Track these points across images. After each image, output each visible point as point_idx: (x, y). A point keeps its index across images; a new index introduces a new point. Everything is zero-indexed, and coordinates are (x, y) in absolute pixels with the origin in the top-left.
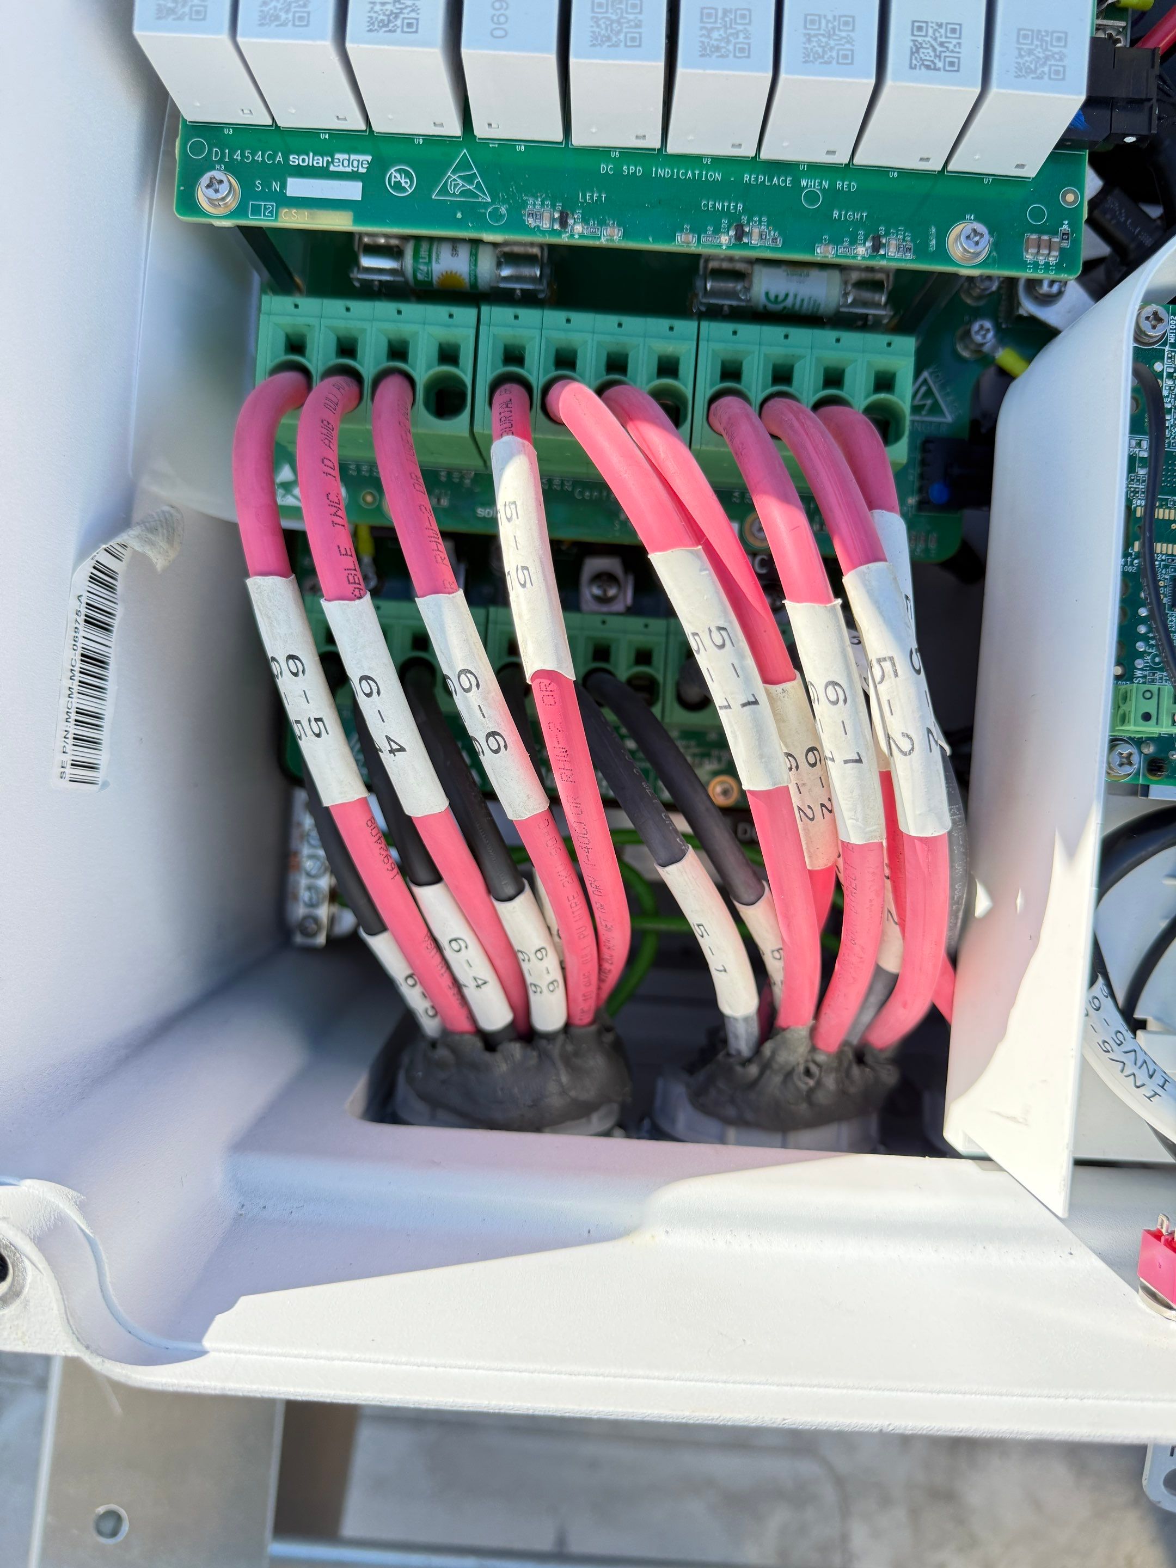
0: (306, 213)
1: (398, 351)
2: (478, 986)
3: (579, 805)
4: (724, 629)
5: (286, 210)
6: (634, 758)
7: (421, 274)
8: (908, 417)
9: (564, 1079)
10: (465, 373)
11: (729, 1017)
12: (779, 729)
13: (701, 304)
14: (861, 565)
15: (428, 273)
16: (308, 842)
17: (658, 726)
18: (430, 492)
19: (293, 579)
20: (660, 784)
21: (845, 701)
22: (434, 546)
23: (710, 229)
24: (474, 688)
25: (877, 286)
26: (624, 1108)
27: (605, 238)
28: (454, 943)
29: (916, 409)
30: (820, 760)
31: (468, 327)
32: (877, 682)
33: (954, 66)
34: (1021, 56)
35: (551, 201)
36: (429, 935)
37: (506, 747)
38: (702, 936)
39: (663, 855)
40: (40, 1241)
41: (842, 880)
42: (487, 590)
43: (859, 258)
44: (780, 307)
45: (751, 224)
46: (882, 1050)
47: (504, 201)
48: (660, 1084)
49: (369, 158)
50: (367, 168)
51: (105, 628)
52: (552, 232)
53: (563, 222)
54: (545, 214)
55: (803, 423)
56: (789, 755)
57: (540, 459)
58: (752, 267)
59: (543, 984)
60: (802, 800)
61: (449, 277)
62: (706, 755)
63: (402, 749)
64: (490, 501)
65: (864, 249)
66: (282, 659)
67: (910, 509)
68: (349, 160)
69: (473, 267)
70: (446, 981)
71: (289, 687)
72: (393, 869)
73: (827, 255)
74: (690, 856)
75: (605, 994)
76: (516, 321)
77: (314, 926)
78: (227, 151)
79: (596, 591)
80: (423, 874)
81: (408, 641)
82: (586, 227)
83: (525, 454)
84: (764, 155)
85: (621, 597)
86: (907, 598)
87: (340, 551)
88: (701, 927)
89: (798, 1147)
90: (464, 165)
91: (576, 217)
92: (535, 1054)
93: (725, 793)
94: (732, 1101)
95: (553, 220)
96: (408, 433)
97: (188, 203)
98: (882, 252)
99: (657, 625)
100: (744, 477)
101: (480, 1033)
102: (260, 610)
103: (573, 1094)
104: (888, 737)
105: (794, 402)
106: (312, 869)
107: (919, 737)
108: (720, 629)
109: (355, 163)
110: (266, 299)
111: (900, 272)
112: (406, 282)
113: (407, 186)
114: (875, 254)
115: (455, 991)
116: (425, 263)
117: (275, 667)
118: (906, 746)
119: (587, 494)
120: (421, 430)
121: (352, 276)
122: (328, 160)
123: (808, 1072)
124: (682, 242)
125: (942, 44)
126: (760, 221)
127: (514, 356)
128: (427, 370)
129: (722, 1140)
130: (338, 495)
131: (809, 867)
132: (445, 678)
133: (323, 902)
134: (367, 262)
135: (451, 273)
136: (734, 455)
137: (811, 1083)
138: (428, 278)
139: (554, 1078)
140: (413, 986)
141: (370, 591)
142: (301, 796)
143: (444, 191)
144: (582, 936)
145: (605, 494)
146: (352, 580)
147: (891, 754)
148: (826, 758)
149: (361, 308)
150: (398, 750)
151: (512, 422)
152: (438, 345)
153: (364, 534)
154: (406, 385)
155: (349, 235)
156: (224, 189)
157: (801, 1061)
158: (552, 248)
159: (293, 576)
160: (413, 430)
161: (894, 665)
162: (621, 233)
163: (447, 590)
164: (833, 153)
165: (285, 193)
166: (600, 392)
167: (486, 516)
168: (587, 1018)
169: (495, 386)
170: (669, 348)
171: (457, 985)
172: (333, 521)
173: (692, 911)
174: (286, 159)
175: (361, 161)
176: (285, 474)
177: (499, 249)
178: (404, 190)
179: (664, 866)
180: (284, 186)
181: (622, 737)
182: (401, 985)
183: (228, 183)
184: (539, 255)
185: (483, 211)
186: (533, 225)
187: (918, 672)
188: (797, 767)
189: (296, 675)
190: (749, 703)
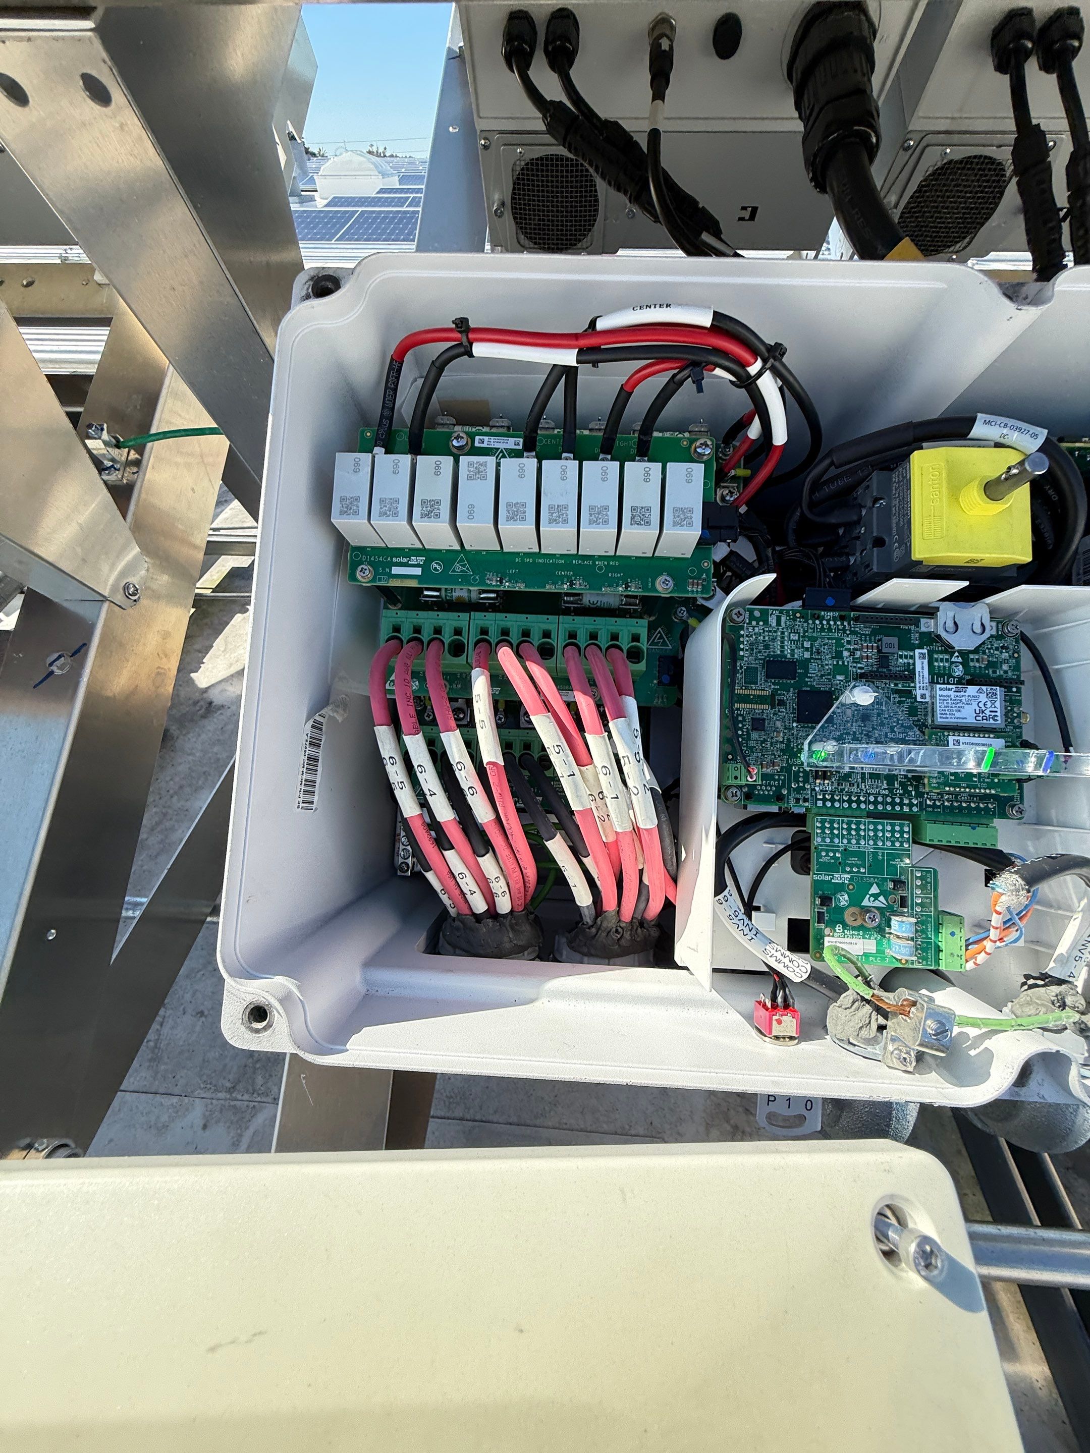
0: (400, 581)
1: (438, 631)
2: (472, 894)
3: (507, 817)
4: (560, 746)
5: (392, 579)
7: (448, 598)
8: (645, 652)
9: (511, 935)
10: (464, 639)
11: (581, 907)
12: (586, 785)
13: (563, 606)
14: (616, 719)
15: (451, 598)
21: (610, 773)
22: (447, 712)
23: (560, 582)
24: (463, 769)
27: (518, 588)
28: (460, 875)
29: (656, 644)
30: (603, 797)
31: (466, 621)
32: (623, 766)
33: (648, 523)
34: (674, 518)
35: (496, 574)
36: (450, 871)
37: (476, 793)
38: (566, 871)
39: (546, 836)
40: (281, 1001)
43: (620, 592)
44: (595, 606)
45: (576, 580)
47: (478, 574)
49: (424, 559)
50: (423, 562)
51: (318, 746)
52: (497, 586)
53: (501, 582)
54: (494, 579)
55: (599, 656)
56: (591, 795)
59: (500, 893)
60: (598, 813)
61: (459, 599)
63: (435, 794)
65: (623, 588)
66: (387, 758)
68: (416, 560)
69: (469, 594)
70: (457, 892)
71: (389, 768)
72: (433, 844)
73: (607, 591)
74: (557, 837)
75: (529, 898)
76: (485, 618)
77: (407, 868)
78: (368, 557)
80: (447, 846)
82: (510, 583)
83: (485, 676)
84: (580, 553)
86: (637, 731)
88: (565, 867)
90: (461, 560)
91: (506, 579)
92: (498, 924)
94: (585, 945)
95: (497, 581)
96: (440, 662)
97: (353, 577)
98: (629, 589)
101: (474, 915)
102: (379, 739)
103: (515, 942)
105: (598, 648)
106: (403, 843)
107: (641, 788)
108: (557, 746)
109: (419, 561)
110: (385, 610)
112: (442, 602)
114: (627, 590)
115: (462, 896)
116: (450, 593)
117: (385, 761)
118: (637, 792)
120: (445, 661)
121: (421, 599)
122: (408, 560)
123: (617, 931)
124: (548, 588)
125: (643, 515)
126: (580, 579)
127: (484, 631)
128: (449, 638)
132: (451, 765)
133: (409, 857)
134: (426, 594)
135: (460, 597)
137: (619, 936)
138: (451, 600)
139: (507, 935)
140: (445, 894)
141: (422, 731)
143: (454, 571)
144: (516, 872)
146: (414, 726)
147: (631, 795)
148: (605, 796)
149: (422, 614)
150: (433, 795)
151: (481, 662)
152: (453, 628)
154: (441, 644)
155: (418, 587)
156: (367, 572)
157: (614, 926)
159: (392, 726)
160: (442, 661)
161: (628, 759)
162: (524, 585)
163: (452, 730)
165: (391, 573)
166: (515, 650)
168: (521, 908)
169: (476, 644)
170: (547, 627)
171: (462, 893)
172: (408, 705)
173: (559, 859)
174: (392, 559)
175: (421, 560)
176: (392, 678)
178: (438, 570)
179: (547, 841)
180: (391, 570)
182: (440, 894)
183: (369, 569)
185: (469, 578)
186: (489, 583)
188: (594, 800)
189: (393, 764)
190: (572, 776)
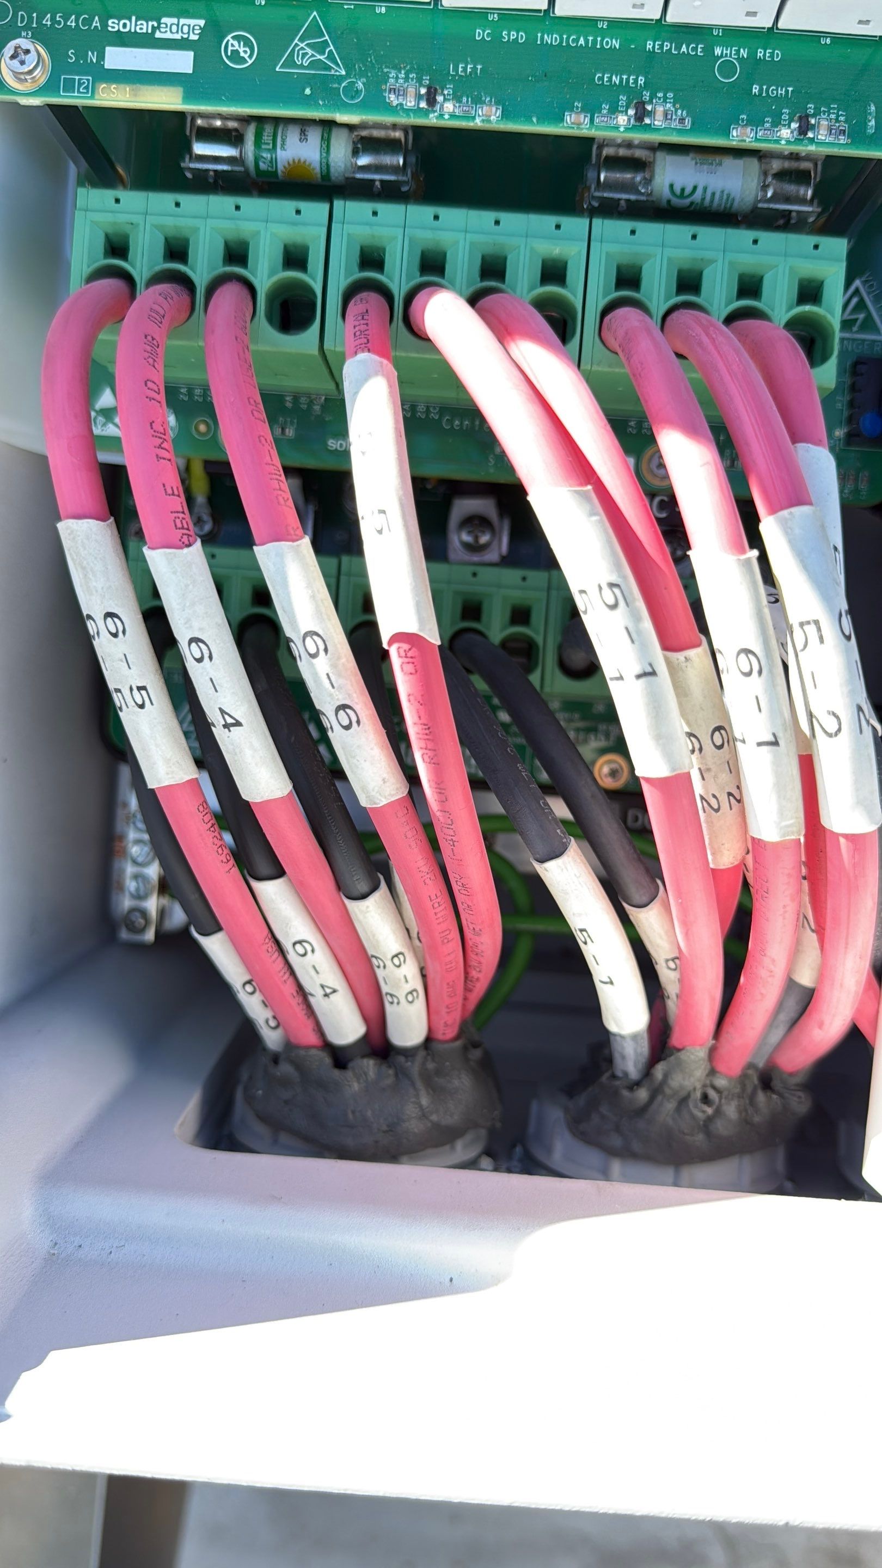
0: (128, 89)
1: (236, 253)
2: (326, 995)
3: (443, 791)
4: (617, 586)
5: (104, 85)
6: (507, 732)
7: (264, 163)
8: (838, 335)
9: (425, 1101)
10: (314, 279)
11: (615, 1035)
12: (681, 705)
13: (593, 197)
14: (782, 509)
15: (271, 162)
16: (134, 823)
17: (536, 698)
18: (272, 420)
19: (111, 523)
20: (537, 763)
21: (760, 672)
22: (275, 484)
23: (605, 107)
24: (322, 653)
25: (802, 177)
26: (492, 1134)
27: (481, 118)
28: (298, 947)
29: (847, 325)
30: (728, 742)
31: (320, 225)
32: (798, 651)
35: (416, 74)
36: (270, 936)
37: (358, 722)
38: (585, 943)
39: (541, 848)
41: (751, 880)
42: (340, 536)
43: (783, 142)
44: (687, 202)
45: (654, 101)
46: (791, 1074)
47: (361, 74)
48: (534, 1107)
49: (202, 23)
50: (199, 34)
52: (418, 111)
53: (431, 101)
54: (409, 89)
55: (713, 338)
56: (690, 735)
57: (401, 382)
58: (654, 154)
59: (401, 995)
60: (705, 787)
61: (297, 166)
62: (592, 730)
63: (238, 724)
64: (342, 431)
65: (789, 131)
66: (98, 616)
67: (837, 442)
68: (178, 25)
69: (324, 155)
70: (289, 988)
71: (105, 647)
72: (228, 861)
73: (745, 138)
74: (572, 850)
75: (472, 1005)
76: (375, 218)
77: (142, 921)
78: (35, 15)
79: (466, 537)
80: (263, 867)
81: (248, 595)
82: (457, 105)
83: (383, 375)
84: (670, 18)
85: (495, 543)
86: (836, 549)
87: (165, 490)
88: (584, 933)
89: (692, 1185)
90: (314, 31)
91: (446, 92)
92: (391, 1072)
93: (614, 774)
94: (618, 1129)
95: (419, 97)
96: (246, 350)
98: (810, 135)
99: (538, 577)
100: (643, 402)
101: (328, 1046)
102: (73, 559)
103: (434, 1118)
104: (811, 716)
105: (703, 314)
106: (138, 856)
107: (847, 716)
108: (612, 585)
109: (186, 29)
110: (81, 191)
111: (830, 160)
112: (247, 172)
113: (246, 56)
114: (802, 137)
115: (300, 1000)
116: (269, 150)
117: (90, 626)
118: (832, 726)
119: (457, 422)
120: (262, 347)
121: (183, 165)
122: (153, 26)
123: (705, 1099)
124: (572, 123)
126: (665, 98)
127: (371, 259)
128: (270, 276)
129: (605, 1175)
130: (164, 423)
131: (712, 866)
132: (288, 640)
133: (151, 893)
134: (200, 148)
135: (299, 161)
136: (631, 377)
137: (710, 1111)
138: (272, 167)
139: (413, 1100)
140: (252, 993)
141: (201, 537)
142: (125, 772)
143: (290, 63)
144: (446, 941)
145: (477, 423)
146: (179, 525)
147: (814, 735)
148: (735, 739)
149: (193, 203)
150: (233, 725)
151: (369, 337)
152: (282, 247)
153: (198, 470)
154: (245, 293)
155: (181, 115)
156: (31, 59)
157: (698, 1086)
158: (419, 131)
159: (112, 519)
160: (252, 347)
161: (819, 629)
162: (499, 113)
163: (289, 537)
164: (754, 14)
165: (103, 65)
166: (473, 301)
167: (339, 449)
168: (451, 1033)
169: (349, 295)
170: (555, 250)
171: (302, 992)
172: (157, 455)
173: (574, 914)
174: (105, 25)
176: (106, 399)
177: (356, 133)
178: (243, 60)
179: (542, 861)
180: (101, 57)
181: (494, 709)
182: (238, 992)
183: (35, 53)
184: (403, 140)
185: (336, 85)
186: (395, 103)
187: (848, 638)
188: (701, 750)
189: (115, 635)
190: (645, 674)
